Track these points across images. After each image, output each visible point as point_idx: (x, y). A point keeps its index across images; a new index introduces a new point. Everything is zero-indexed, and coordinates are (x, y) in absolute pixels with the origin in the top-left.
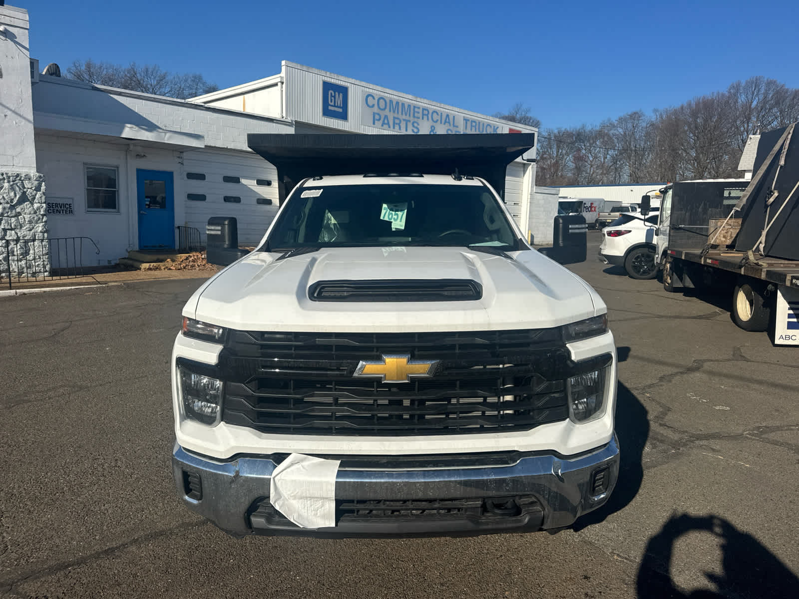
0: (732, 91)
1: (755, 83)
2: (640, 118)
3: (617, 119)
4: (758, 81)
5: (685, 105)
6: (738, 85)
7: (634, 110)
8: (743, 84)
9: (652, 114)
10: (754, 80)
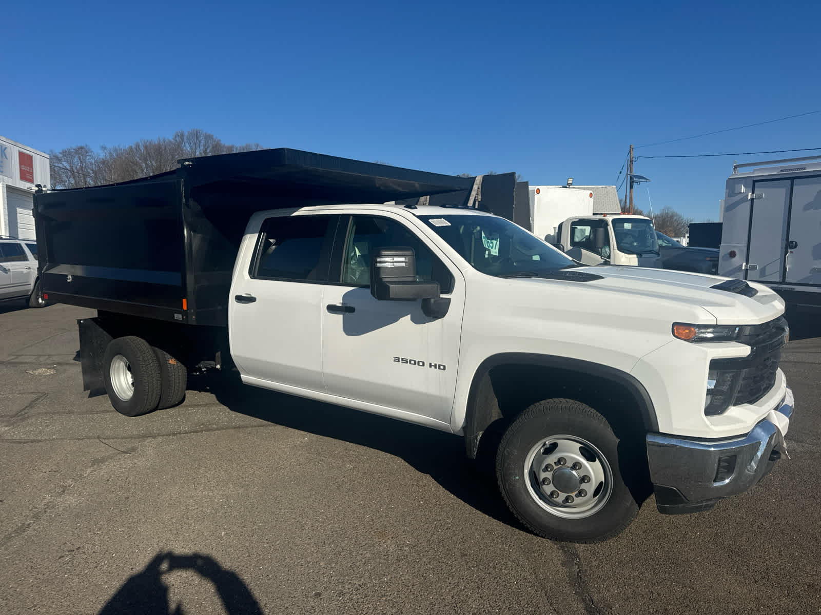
0: (177, 139)
1: (196, 135)
2: (87, 154)
3: (61, 152)
4: (199, 134)
5: (134, 146)
6: (182, 135)
7: (79, 145)
8: (186, 134)
9: (100, 152)
10: (195, 132)
